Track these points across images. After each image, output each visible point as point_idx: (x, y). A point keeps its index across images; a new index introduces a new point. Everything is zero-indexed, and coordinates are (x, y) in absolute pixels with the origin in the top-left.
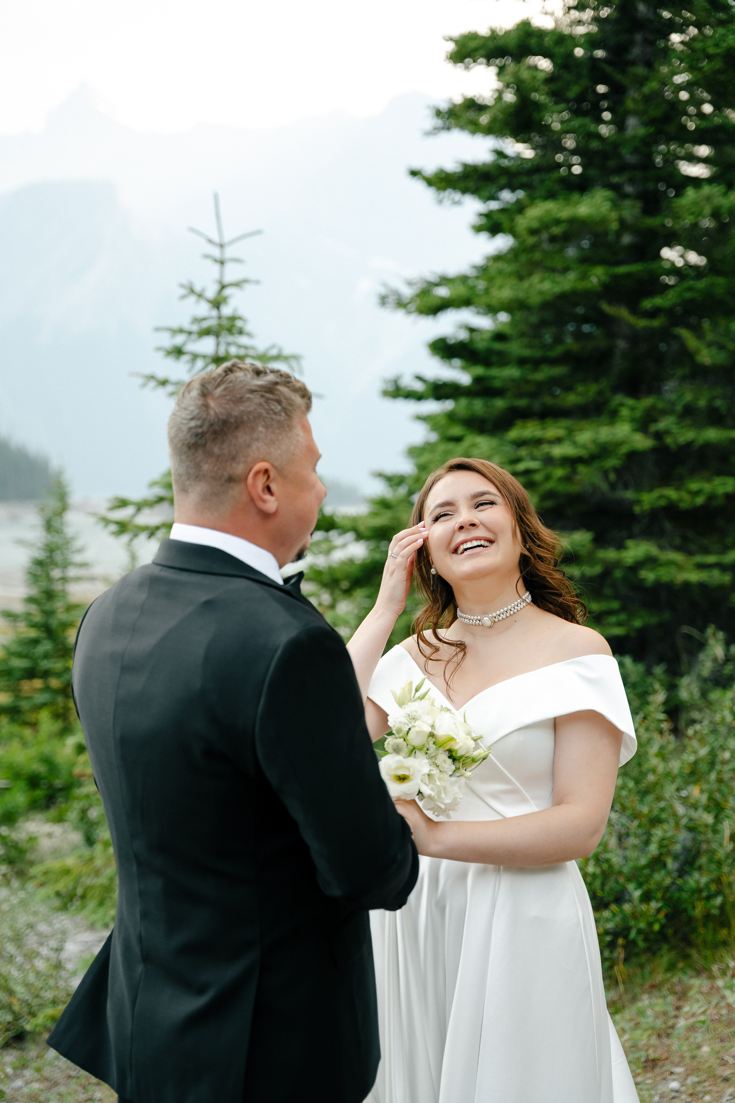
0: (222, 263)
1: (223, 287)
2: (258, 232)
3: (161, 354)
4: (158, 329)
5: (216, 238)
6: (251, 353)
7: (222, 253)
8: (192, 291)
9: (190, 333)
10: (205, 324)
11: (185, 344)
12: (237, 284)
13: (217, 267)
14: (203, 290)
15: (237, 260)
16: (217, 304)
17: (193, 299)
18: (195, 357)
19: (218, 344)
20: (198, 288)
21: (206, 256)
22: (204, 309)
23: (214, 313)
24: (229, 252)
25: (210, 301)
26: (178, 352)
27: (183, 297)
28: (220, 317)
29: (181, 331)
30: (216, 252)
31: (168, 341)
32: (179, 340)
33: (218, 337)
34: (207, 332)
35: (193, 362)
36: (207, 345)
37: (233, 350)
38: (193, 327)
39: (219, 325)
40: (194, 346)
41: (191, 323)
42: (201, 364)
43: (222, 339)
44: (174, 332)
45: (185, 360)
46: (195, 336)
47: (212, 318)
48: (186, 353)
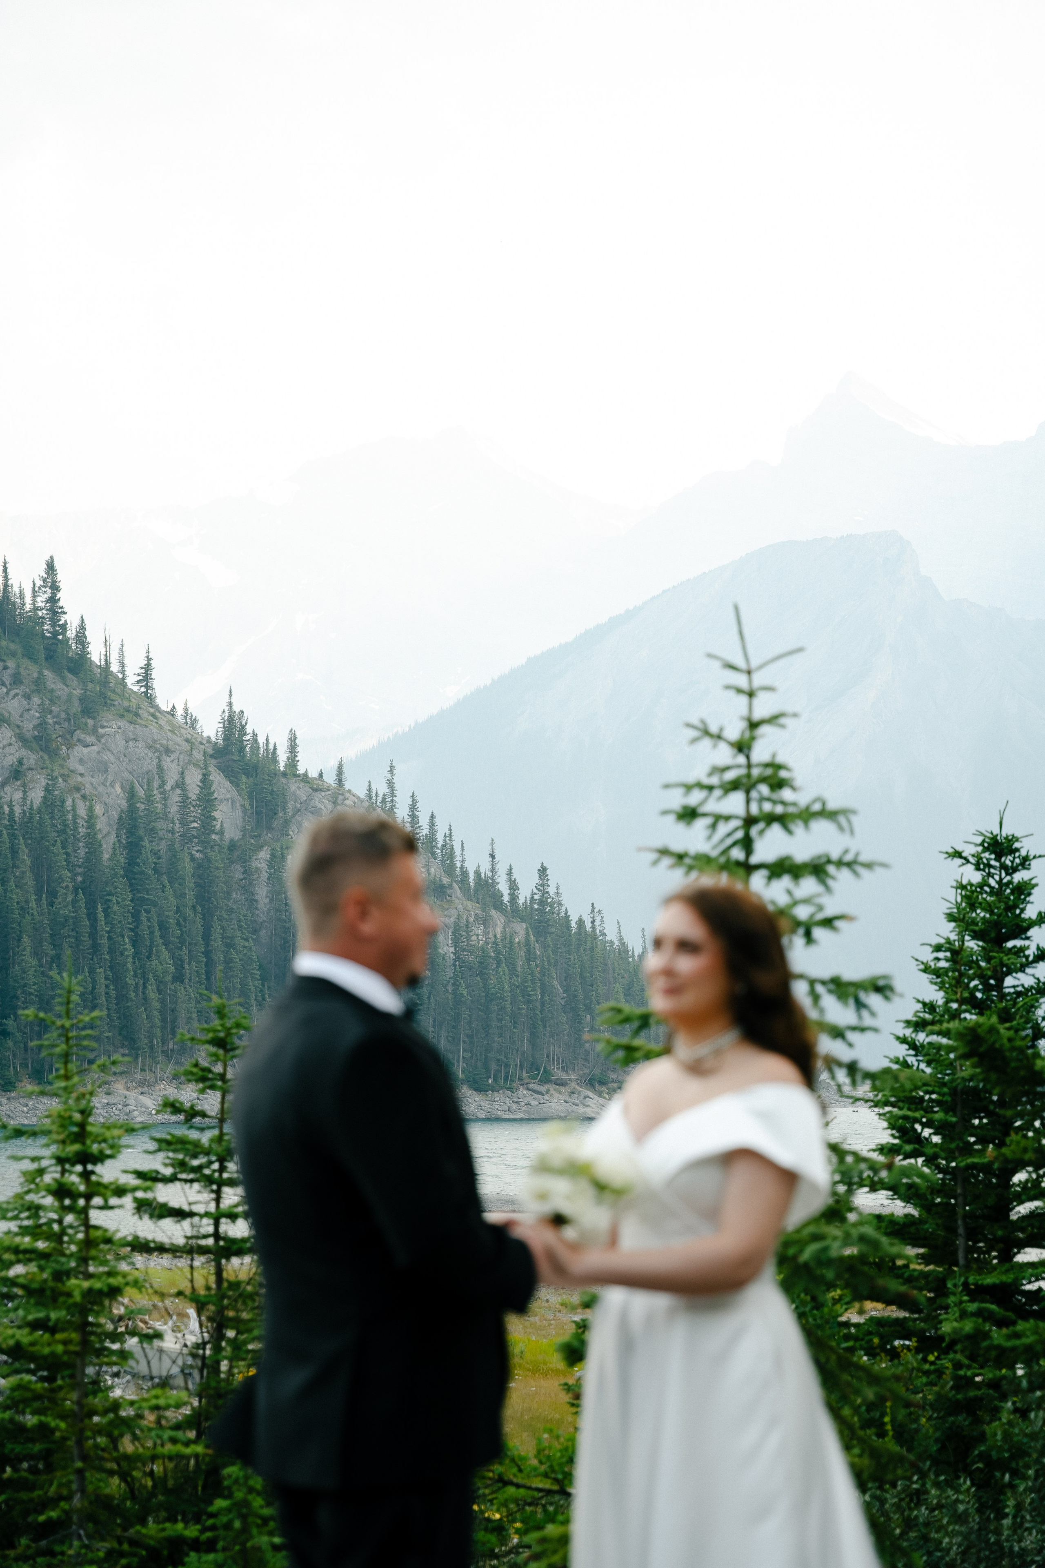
0: (751, 694)
1: (753, 725)
2: (800, 650)
3: (672, 818)
4: (667, 786)
5: (740, 663)
6: (791, 810)
7: (750, 681)
8: (706, 733)
9: (710, 788)
10: (730, 776)
11: (704, 802)
12: (773, 720)
13: (744, 699)
14: (721, 729)
15: (769, 689)
16: (742, 747)
17: (707, 742)
18: (718, 818)
19: (748, 801)
20: (715, 728)
21: (728, 687)
22: (724, 755)
23: (741, 759)
24: (759, 679)
25: (732, 744)
26: (689, 814)
27: (694, 741)
28: (749, 766)
29: (700, 786)
30: (741, 681)
31: (677, 800)
32: (695, 798)
33: (748, 792)
34: (734, 786)
35: (714, 826)
36: (735, 803)
37: (767, 807)
38: (714, 780)
39: (749, 776)
40: (716, 804)
41: (710, 774)
42: (723, 828)
43: (754, 794)
44: (689, 788)
45: (701, 824)
46: (717, 793)
47: (739, 766)
48: (704, 815)
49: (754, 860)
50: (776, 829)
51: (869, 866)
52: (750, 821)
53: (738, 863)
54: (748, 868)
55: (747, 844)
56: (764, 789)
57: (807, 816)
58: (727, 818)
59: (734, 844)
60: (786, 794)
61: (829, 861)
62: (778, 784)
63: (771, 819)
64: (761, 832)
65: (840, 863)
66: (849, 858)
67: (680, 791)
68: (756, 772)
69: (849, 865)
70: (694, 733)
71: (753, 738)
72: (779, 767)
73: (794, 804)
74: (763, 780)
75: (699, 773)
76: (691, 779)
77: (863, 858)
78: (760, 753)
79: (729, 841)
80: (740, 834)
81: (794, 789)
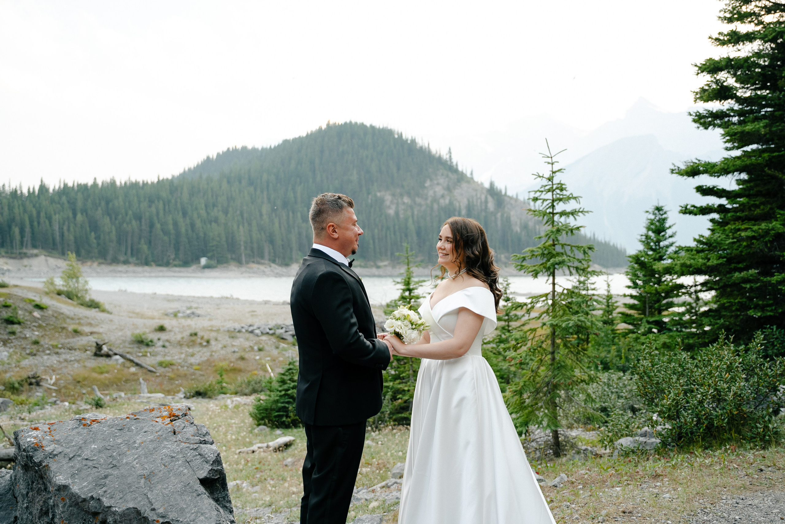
0: (552, 164)
1: (553, 173)
2: (565, 150)
3: (531, 200)
4: (530, 192)
5: (549, 155)
6: (564, 197)
7: (552, 160)
8: (540, 177)
9: (542, 191)
10: (547, 188)
11: (540, 195)
12: (559, 171)
13: (550, 165)
14: (544, 175)
15: (558, 162)
16: (550, 179)
18: (544, 200)
19: (553, 195)
20: (541, 175)
21: (545, 162)
22: (545, 182)
23: (550, 183)
24: (555, 160)
25: (547, 179)
26: (535, 199)
27: (536, 179)
28: (553, 185)
29: (539, 191)
30: (549, 160)
31: (532, 195)
32: (538, 194)
33: (553, 192)
34: (549, 191)
35: (543, 203)
36: (549, 196)
37: (558, 196)
38: (542, 189)
39: (552, 187)
40: (544, 196)
41: (541, 188)
42: (546, 203)
43: (555, 193)
44: (536, 192)
45: (539, 202)
46: (544, 193)
47: (550, 185)
48: (540, 199)
49: (555, 212)
50: (561, 203)
51: (587, 212)
52: (553, 201)
53: (550, 213)
54: (553, 214)
55: (553, 206)
56: (558, 191)
57: (569, 198)
58: (547, 200)
59: (549, 207)
60: (564, 192)
61: (576, 211)
62: (562, 190)
63: (560, 200)
64: (558, 203)
65: (579, 212)
66: (581, 210)
67: (534, 193)
68: (555, 187)
69: (582, 212)
70: (536, 177)
71: (553, 177)
72: (562, 184)
73: (565, 195)
74: (557, 188)
75: (538, 188)
76: (536, 189)
77: (585, 210)
78: (556, 180)
79: (547, 207)
80: (550, 205)
81: (566, 191)
